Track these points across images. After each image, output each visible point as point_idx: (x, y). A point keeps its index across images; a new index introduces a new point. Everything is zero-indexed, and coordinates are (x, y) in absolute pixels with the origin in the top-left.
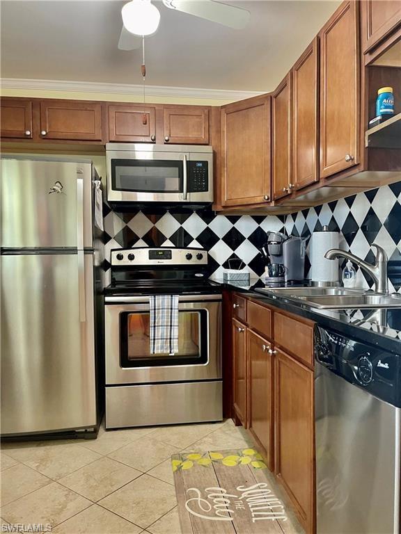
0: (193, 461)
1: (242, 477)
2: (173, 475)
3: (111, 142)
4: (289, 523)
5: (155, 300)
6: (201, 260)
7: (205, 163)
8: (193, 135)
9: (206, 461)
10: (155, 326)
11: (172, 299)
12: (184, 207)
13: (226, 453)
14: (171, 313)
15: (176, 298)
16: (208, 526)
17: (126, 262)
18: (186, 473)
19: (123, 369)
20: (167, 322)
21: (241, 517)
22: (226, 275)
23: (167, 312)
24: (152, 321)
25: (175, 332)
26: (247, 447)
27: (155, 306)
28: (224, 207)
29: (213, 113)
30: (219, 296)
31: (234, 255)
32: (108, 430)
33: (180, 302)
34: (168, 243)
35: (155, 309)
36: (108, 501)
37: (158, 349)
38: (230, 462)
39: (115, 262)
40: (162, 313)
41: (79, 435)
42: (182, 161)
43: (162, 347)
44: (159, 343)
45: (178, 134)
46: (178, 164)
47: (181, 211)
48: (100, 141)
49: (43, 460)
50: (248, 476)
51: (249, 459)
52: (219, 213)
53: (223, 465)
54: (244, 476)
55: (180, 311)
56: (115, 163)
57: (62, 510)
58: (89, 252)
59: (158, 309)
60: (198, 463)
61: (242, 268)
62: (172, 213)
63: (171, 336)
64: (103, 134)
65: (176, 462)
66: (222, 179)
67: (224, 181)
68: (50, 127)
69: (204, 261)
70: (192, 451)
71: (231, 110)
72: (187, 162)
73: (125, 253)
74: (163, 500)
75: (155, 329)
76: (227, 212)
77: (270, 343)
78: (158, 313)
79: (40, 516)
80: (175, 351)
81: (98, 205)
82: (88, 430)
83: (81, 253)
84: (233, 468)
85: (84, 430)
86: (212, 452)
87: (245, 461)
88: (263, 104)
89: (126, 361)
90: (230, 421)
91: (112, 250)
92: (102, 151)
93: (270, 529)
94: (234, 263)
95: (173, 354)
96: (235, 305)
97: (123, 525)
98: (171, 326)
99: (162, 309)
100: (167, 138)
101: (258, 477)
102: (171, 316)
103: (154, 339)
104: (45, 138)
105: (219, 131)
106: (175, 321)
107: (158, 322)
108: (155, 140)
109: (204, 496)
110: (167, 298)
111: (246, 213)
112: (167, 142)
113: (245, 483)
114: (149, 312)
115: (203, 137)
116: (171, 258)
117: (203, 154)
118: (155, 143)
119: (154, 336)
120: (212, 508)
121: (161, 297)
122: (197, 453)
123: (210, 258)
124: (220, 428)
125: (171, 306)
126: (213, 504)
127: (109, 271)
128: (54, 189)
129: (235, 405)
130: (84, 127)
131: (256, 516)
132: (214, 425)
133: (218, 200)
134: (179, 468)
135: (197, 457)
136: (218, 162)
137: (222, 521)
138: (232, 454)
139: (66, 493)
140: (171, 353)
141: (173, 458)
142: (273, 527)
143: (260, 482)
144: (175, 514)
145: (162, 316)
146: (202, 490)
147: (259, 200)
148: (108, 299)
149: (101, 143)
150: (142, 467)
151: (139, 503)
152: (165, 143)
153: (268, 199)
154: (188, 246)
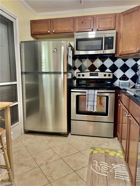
0: (98, 151)
1: (115, 160)
2: (89, 154)
3: (76, 32)
4: (130, 182)
5: (88, 91)
7: (113, 38)
8: (108, 26)
9: (103, 152)
10: (88, 101)
11: (95, 91)
12: (104, 56)
13: (111, 150)
14: (94, 97)
15: (96, 91)
16: (97, 176)
17: (81, 77)
18: (94, 154)
19: (77, 115)
20: (92, 100)
21: (111, 175)
22: (119, 83)
23: (93, 96)
24: (87, 99)
25: (95, 104)
26: (121, 149)
27: (88, 94)
28: (120, 55)
29: (117, 16)
30: (114, 91)
31: (124, 75)
32: (72, 135)
33: (98, 93)
34: (97, 70)
35: (88, 95)
36: (65, 159)
37: (89, 109)
38: (112, 154)
39: (77, 77)
40: (91, 96)
41: (62, 135)
42: (103, 37)
43: (90, 109)
44: (89, 107)
45: (102, 26)
46: (101, 39)
47: (103, 57)
48: (73, 32)
49: (50, 141)
50: (117, 160)
51: (120, 155)
52: (118, 58)
53: (109, 154)
54: (116, 160)
55: (97, 96)
56: (78, 40)
57: (51, 158)
59: (89, 95)
60: (100, 152)
62: (100, 59)
63: (94, 105)
64: (74, 29)
65: (92, 150)
66: (120, 43)
67: (120, 45)
68: (56, 29)
69: (111, 77)
70: (98, 147)
71: (125, 14)
72: (105, 37)
73: (81, 74)
74: (84, 163)
75: (88, 102)
76: (122, 57)
77: (128, 112)
78: (89, 96)
79: (44, 159)
80: (95, 110)
81: (70, 57)
82: (65, 134)
84: (112, 156)
85: (64, 134)
86: (106, 149)
87: (118, 155)
88: (139, 10)
89: (78, 112)
90: (116, 138)
91: (77, 73)
92: (73, 36)
93: (121, 183)
94: (124, 78)
95: (94, 112)
96: (119, 95)
97: (68, 168)
98: (94, 101)
99: (91, 95)
100: (97, 29)
101: (122, 162)
102: (94, 98)
103: (88, 106)
104: (54, 33)
105: (119, 24)
106: (96, 100)
107: (89, 100)
108: (93, 30)
109: (99, 164)
110: (93, 91)
111: (131, 57)
112: (98, 30)
113: (116, 163)
114: (86, 96)
115: (113, 27)
116: (98, 76)
117: (112, 34)
118: (93, 31)
119: (88, 105)
120: (101, 169)
121: (90, 90)
122: (100, 148)
123: (114, 76)
124: (112, 141)
125: (94, 94)
126: (101, 168)
128: (54, 51)
130: (67, 28)
131: (117, 176)
132: (110, 139)
133: (117, 52)
134: (92, 152)
135: (100, 150)
136: (118, 36)
137: (103, 175)
138: (114, 151)
139: (54, 153)
140: (93, 111)
141: (91, 148)
142: (122, 182)
143: (122, 164)
144: (87, 169)
145: (91, 97)
146: (98, 162)
147: (135, 51)
148: (72, 90)
149: (73, 33)
150: (80, 149)
151: (75, 162)
152: (97, 31)
153: (139, 51)
154: (105, 71)
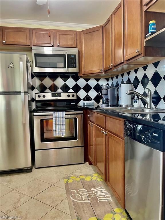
0: (73, 179)
1: (93, 185)
2: (64, 185)
3: (34, 46)
4: (113, 202)
5: (55, 114)
6: (74, 97)
7: (75, 56)
8: (70, 43)
9: (78, 179)
10: (55, 125)
11: (62, 113)
12: (66, 74)
13: (86, 176)
14: (62, 119)
15: (64, 113)
16: (80, 205)
17: (42, 98)
18: (70, 184)
19: (42, 143)
20: (60, 123)
21: (94, 200)
22: (84, 103)
23: (61, 119)
24: (54, 123)
25: (64, 127)
26: (94, 173)
27: (55, 116)
28: (83, 74)
29: (78, 34)
30: (82, 112)
31: (87, 95)
32: (36, 168)
33: (66, 114)
34: (60, 90)
35: (55, 118)
36: (37, 197)
37: (57, 134)
38: (88, 179)
39: (37, 98)
40: (58, 119)
41: (24, 171)
42: (65, 55)
43: (59, 134)
44: (57, 132)
45: (63, 43)
46: (63, 56)
47: (65, 76)
48: (29, 45)
49: (9, 181)
50: (95, 184)
51: (96, 178)
52: (81, 77)
53: (85, 180)
54: (94, 184)
55: (66, 118)
56: (36, 55)
57: (18, 201)
58: (26, 93)
59: (57, 118)
60: (75, 180)
61: (91, 101)
62: (61, 77)
63: (62, 129)
64: (31, 42)
65: (66, 180)
66: (82, 62)
67: (83, 63)
68: (7, 39)
69: (75, 98)
70: (72, 175)
71: (86, 32)
72: (67, 55)
73: (42, 94)
74: (61, 196)
75: (55, 126)
76: (85, 77)
77: (104, 130)
78: (57, 119)
79: (9, 204)
81: (29, 73)
82: (28, 168)
83: (22, 94)
84: (89, 181)
85: (26, 169)
86: (81, 175)
87: (94, 178)
88: (99, 30)
89: (43, 140)
90: (87, 163)
91: (36, 93)
92: (30, 50)
93: (105, 205)
95: (63, 136)
96: (89, 115)
97: (44, 206)
98: (62, 124)
99: (58, 117)
100: (58, 45)
101: (99, 184)
102: (62, 120)
103: (55, 130)
105: (81, 42)
106: (64, 123)
107: (57, 123)
108: (53, 45)
110: (60, 113)
111: (92, 77)
112: (58, 46)
113: (95, 187)
114: (53, 119)
115: (74, 44)
116: (61, 97)
117: (74, 52)
118: (53, 47)
119: (55, 129)
121: (57, 113)
122: (74, 176)
123: (77, 97)
124: (83, 166)
125: (62, 116)
127: (34, 103)
128: (10, 66)
129: (89, 156)
130: (22, 39)
132: (81, 165)
133: (81, 71)
134: (67, 182)
135: (74, 178)
136: (80, 55)
137: (86, 203)
138: (89, 176)
139: (20, 194)
140: (62, 136)
141: (64, 178)
142: (107, 204)
143: (100, 186)
144: (66, 201)
145: (58, 120)
146: (77, 190)
147: (98, 71)
148: (35, 114)
149: (29, 47)
150: (52, 182)
151: (51, 197)
152: (58, 47)
153: (102, 71)
154: (68, 92)
